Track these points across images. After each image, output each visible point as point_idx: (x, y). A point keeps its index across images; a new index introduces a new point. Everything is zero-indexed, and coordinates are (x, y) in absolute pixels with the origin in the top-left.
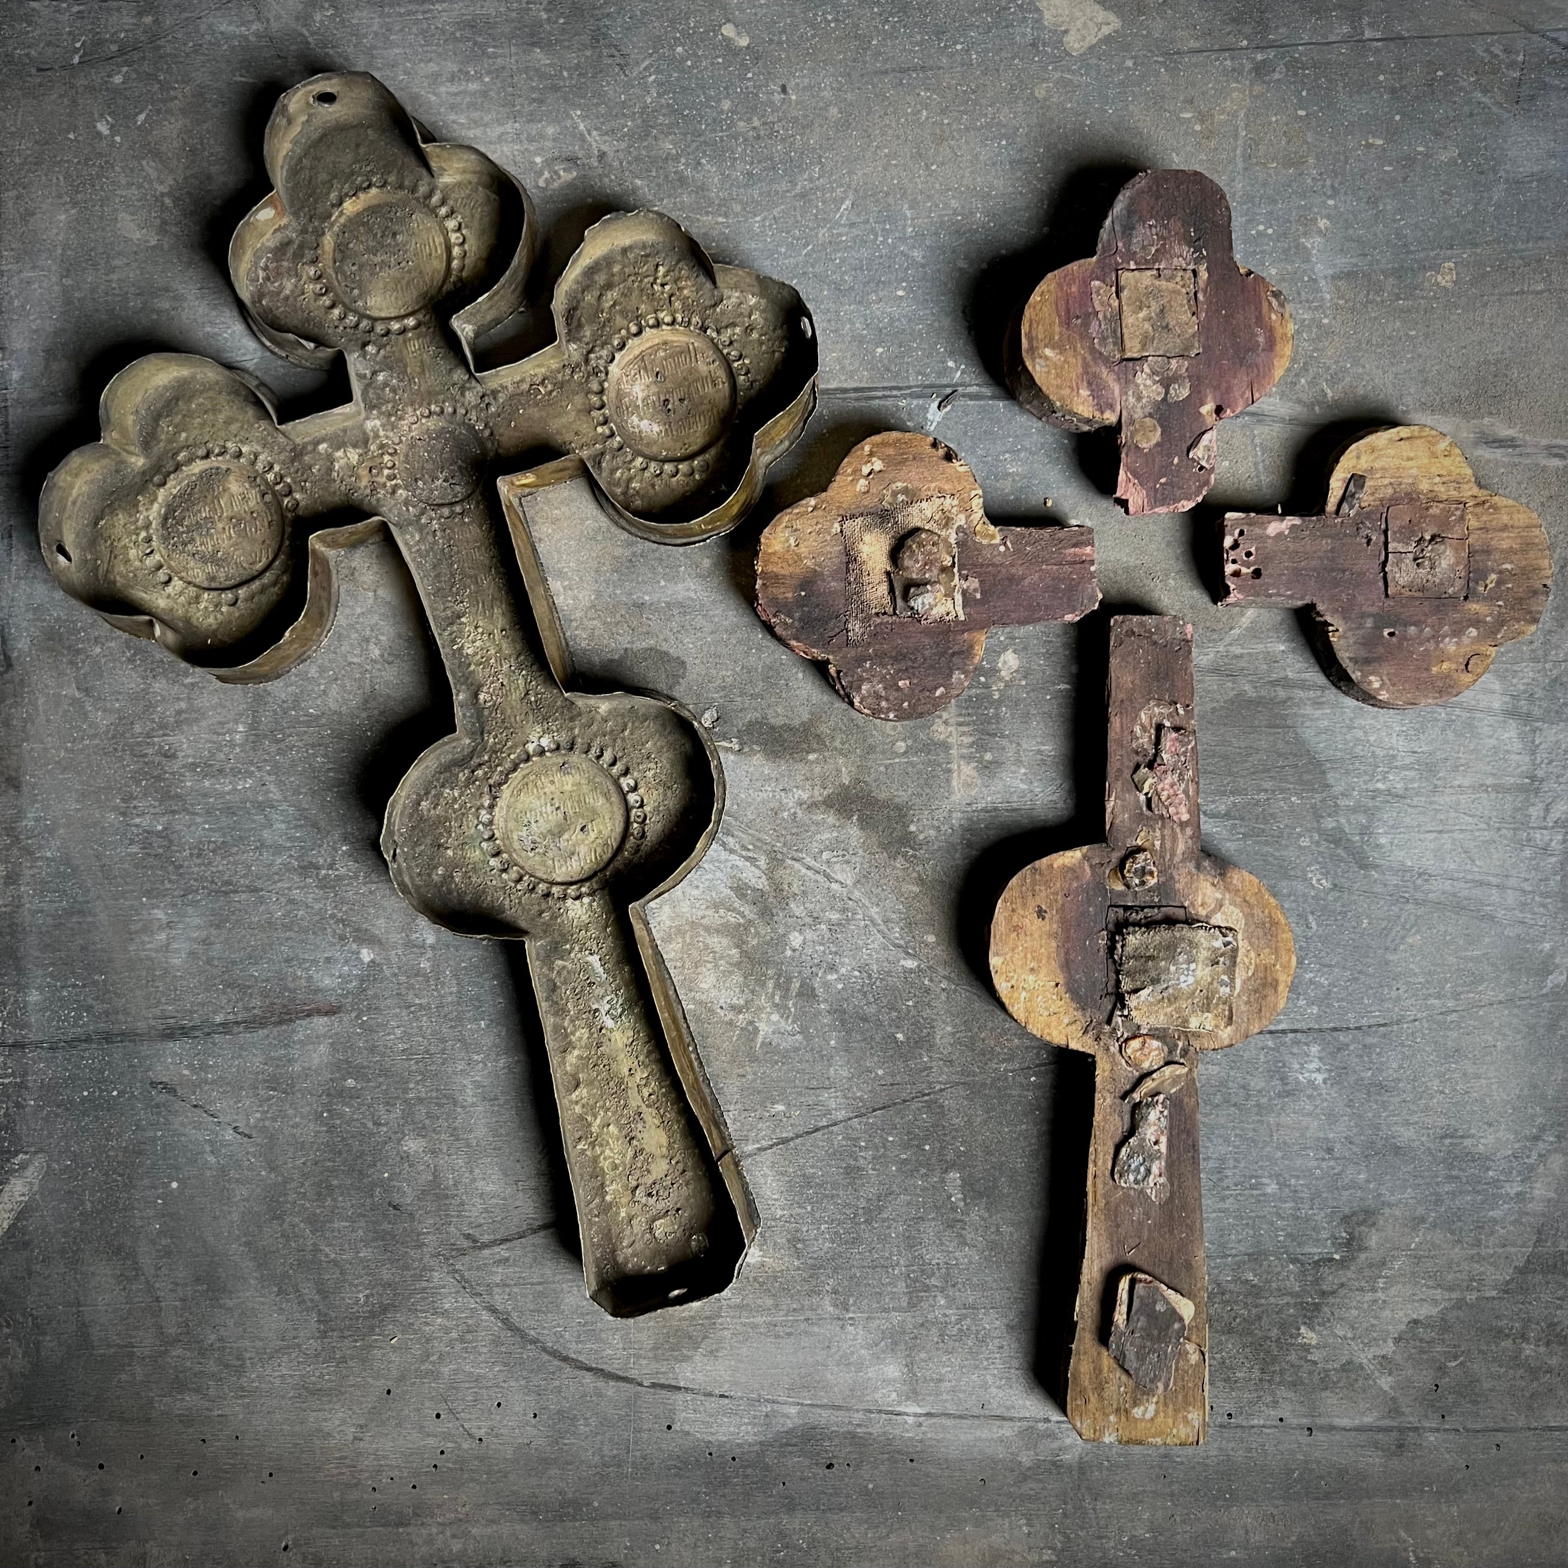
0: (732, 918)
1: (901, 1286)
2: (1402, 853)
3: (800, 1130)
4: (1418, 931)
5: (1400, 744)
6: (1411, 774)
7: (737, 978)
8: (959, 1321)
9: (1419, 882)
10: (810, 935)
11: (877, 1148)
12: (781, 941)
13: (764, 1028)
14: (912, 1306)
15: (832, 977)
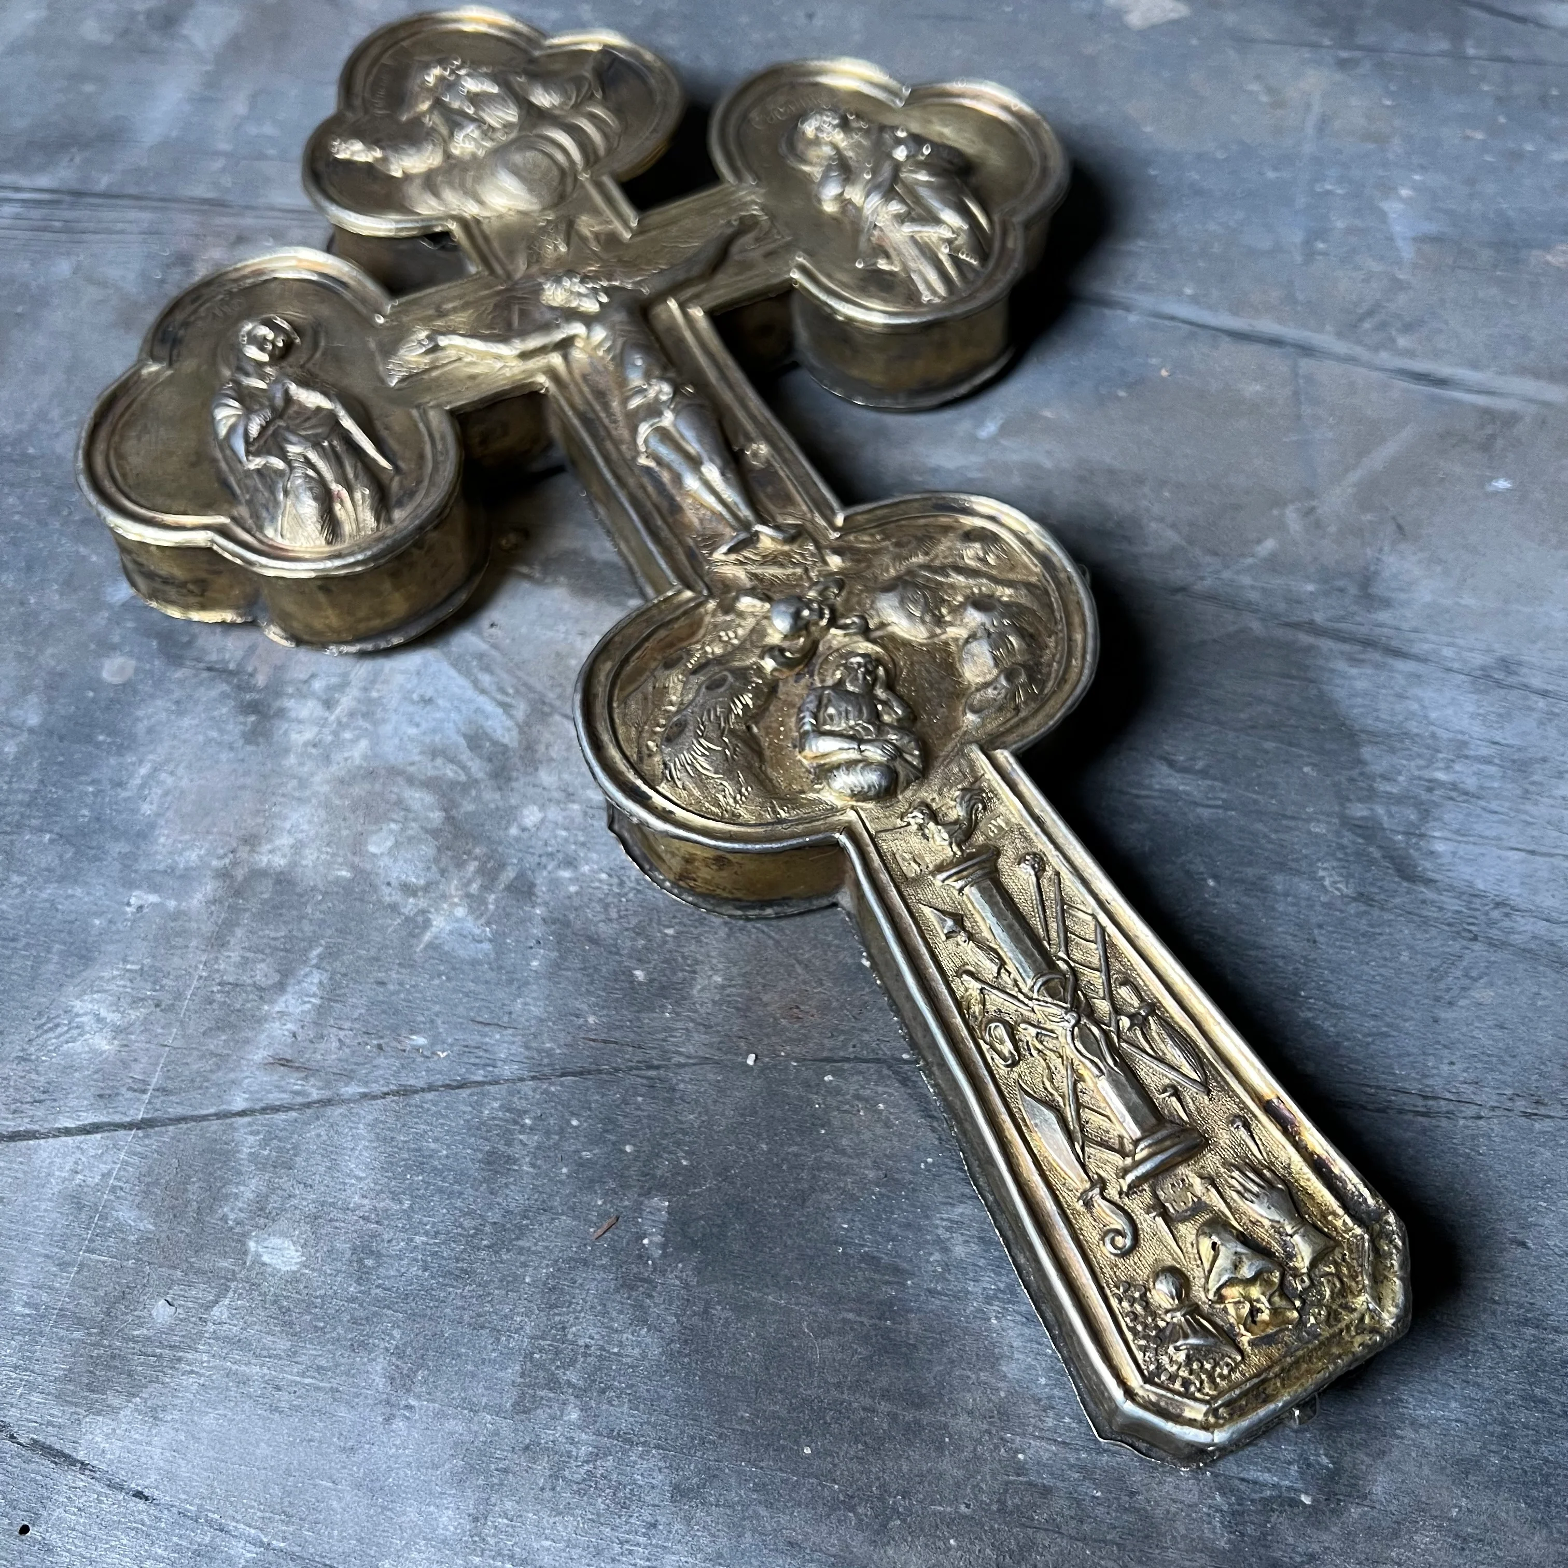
0: (450, 772)
1: (512, 1372)
2: (1469, 870)
3: (439, 1079)
4: (1491, 984)
5: (1477, 729)
6: (1492, 770)
7: (428, 849)
8: (593, 1458)
9: (1496, 914)
10: (554, 813)
11: (548, 1133)
12: (509, 814)
13: (439, 923)
14: (522, 1408)
15: (566, 874)
